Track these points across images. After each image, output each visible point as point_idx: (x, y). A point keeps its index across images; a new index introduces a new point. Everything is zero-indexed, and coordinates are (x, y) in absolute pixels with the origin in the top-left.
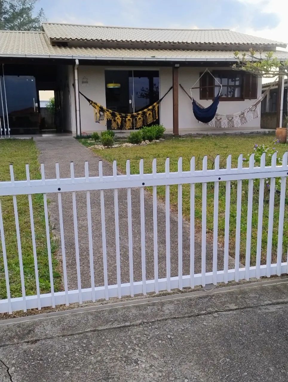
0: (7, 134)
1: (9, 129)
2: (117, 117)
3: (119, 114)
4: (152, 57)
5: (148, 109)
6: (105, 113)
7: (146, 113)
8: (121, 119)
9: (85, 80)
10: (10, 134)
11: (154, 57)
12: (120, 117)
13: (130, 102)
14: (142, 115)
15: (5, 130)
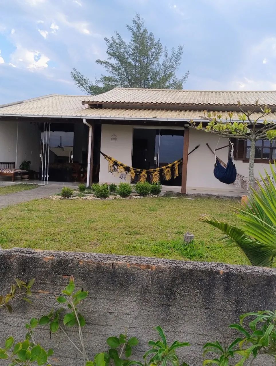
0: (46, 180)
1: (48, 176)
2: (131, 172)
3: (134, 169)
4: (153, 117)
5: (167, 166)
6: (119, 167)
7: (164, 170)
8: (135, 173)
9: (114, 137)
10: (48, 181)
11: (156, 117)
12: (135, 172)
13: (155, 158)
14: (159, 171)
15: (45, 176)
